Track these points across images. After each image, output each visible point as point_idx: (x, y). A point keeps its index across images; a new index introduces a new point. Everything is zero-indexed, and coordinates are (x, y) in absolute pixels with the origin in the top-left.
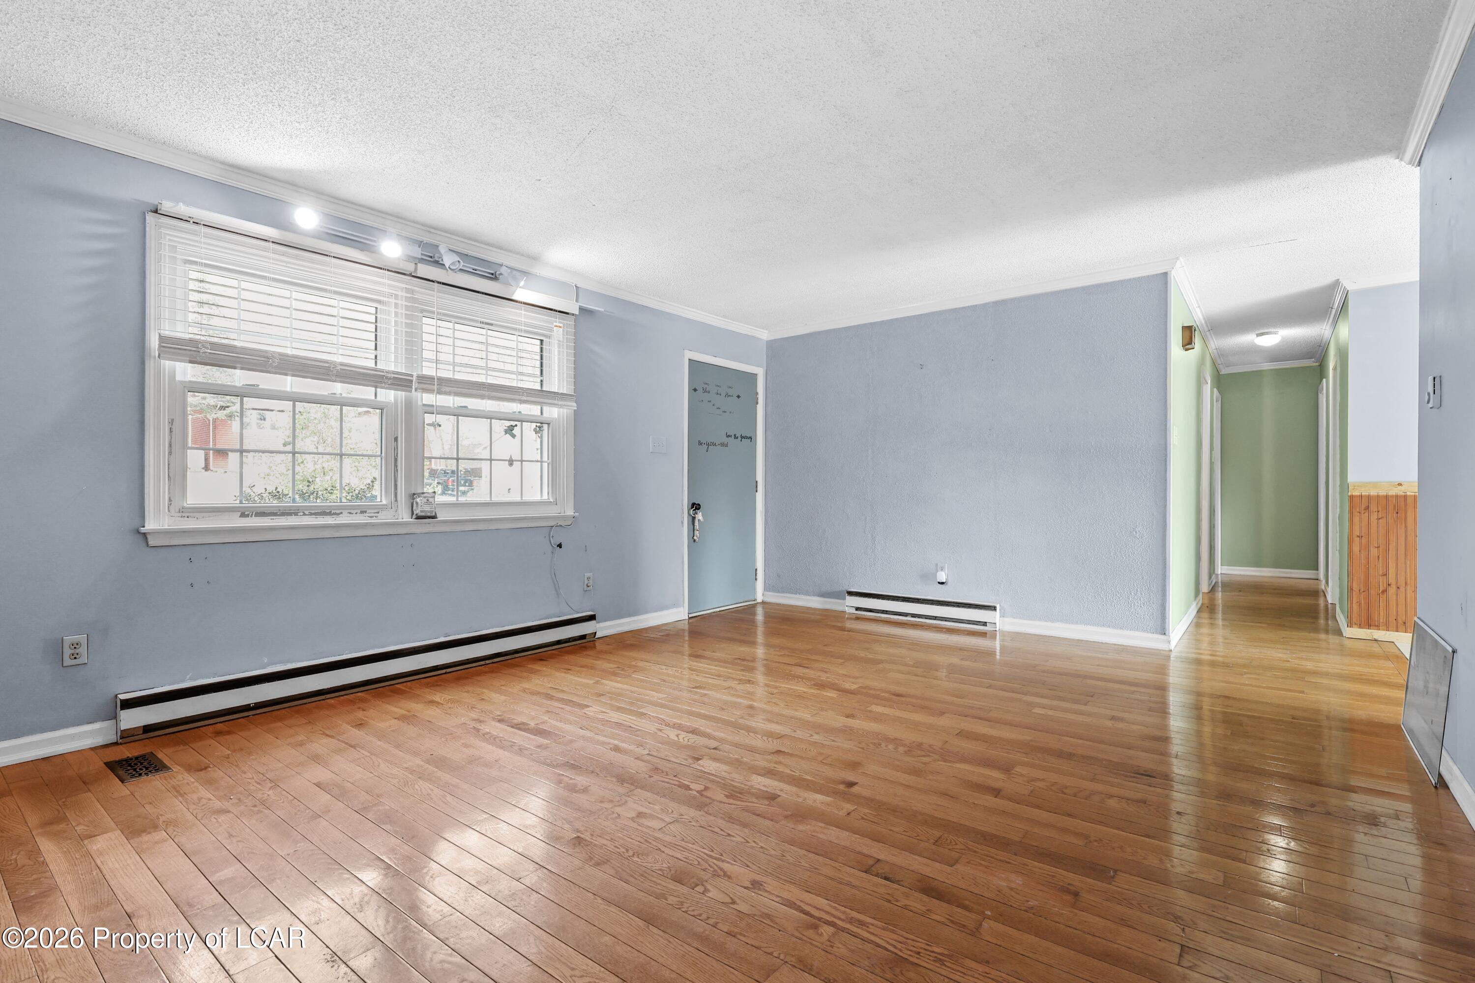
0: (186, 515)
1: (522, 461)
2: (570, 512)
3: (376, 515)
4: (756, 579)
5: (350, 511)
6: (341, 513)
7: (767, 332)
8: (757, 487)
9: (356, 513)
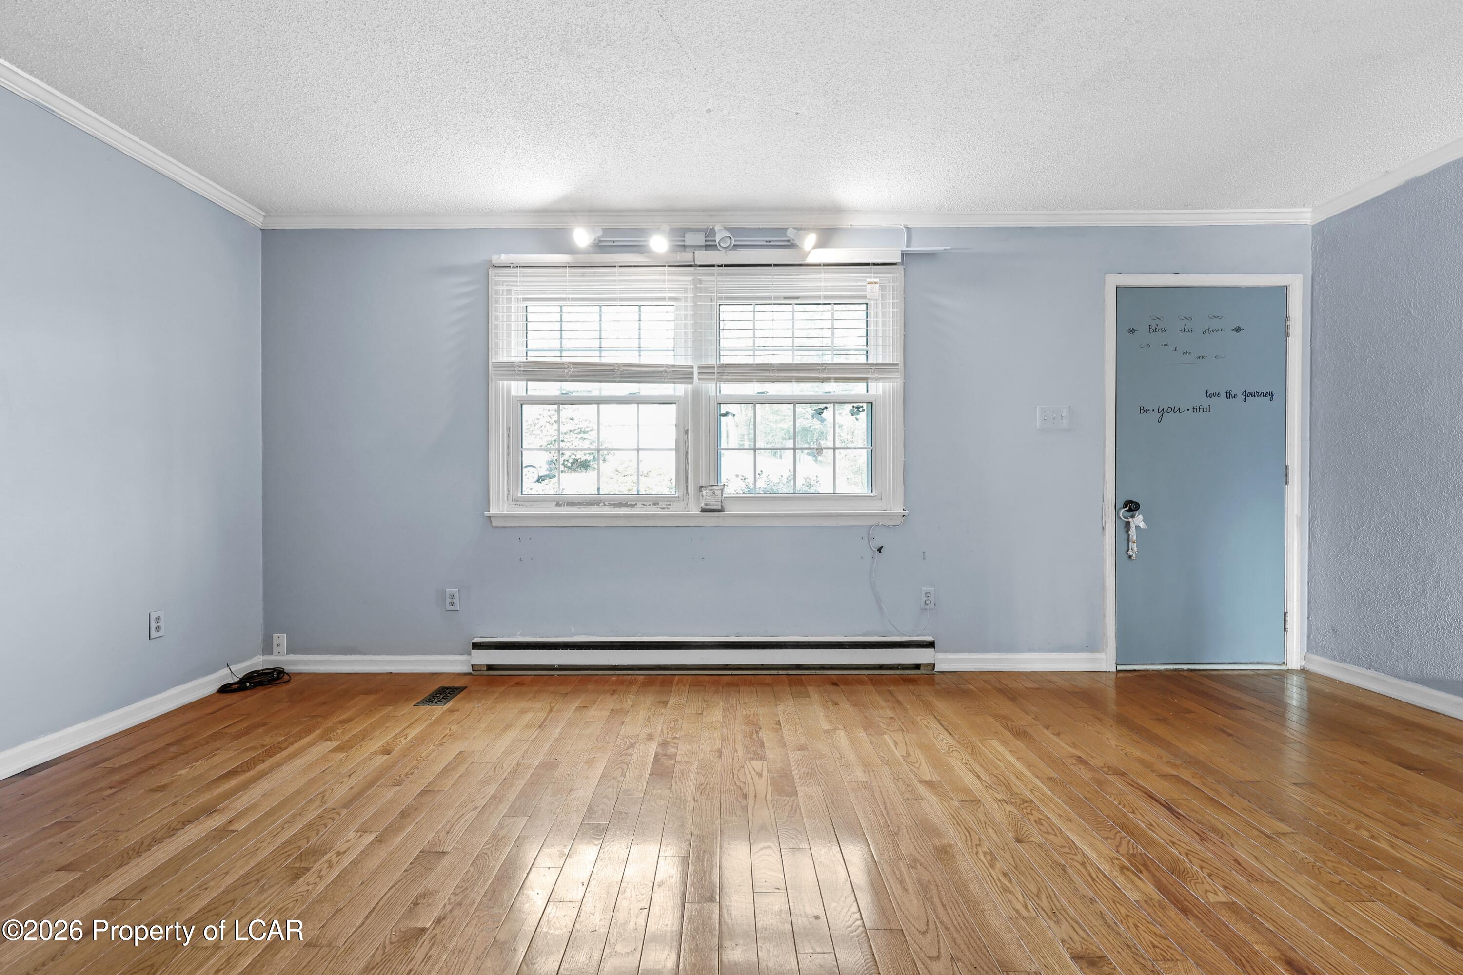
0: (518, 503)
1: (834, 449)
2: (899, 510)
3: (668, 506)
4: (1285, 630)
5: (644, 503)
6: (636, 504)
7: (1311, 210)
8: (1286, 475)
9: (650, 505)
